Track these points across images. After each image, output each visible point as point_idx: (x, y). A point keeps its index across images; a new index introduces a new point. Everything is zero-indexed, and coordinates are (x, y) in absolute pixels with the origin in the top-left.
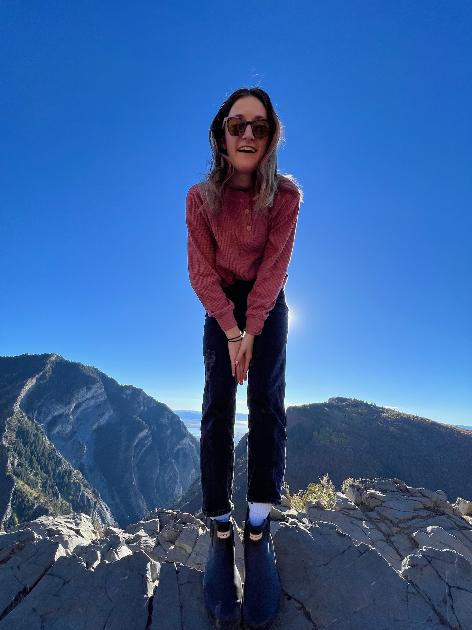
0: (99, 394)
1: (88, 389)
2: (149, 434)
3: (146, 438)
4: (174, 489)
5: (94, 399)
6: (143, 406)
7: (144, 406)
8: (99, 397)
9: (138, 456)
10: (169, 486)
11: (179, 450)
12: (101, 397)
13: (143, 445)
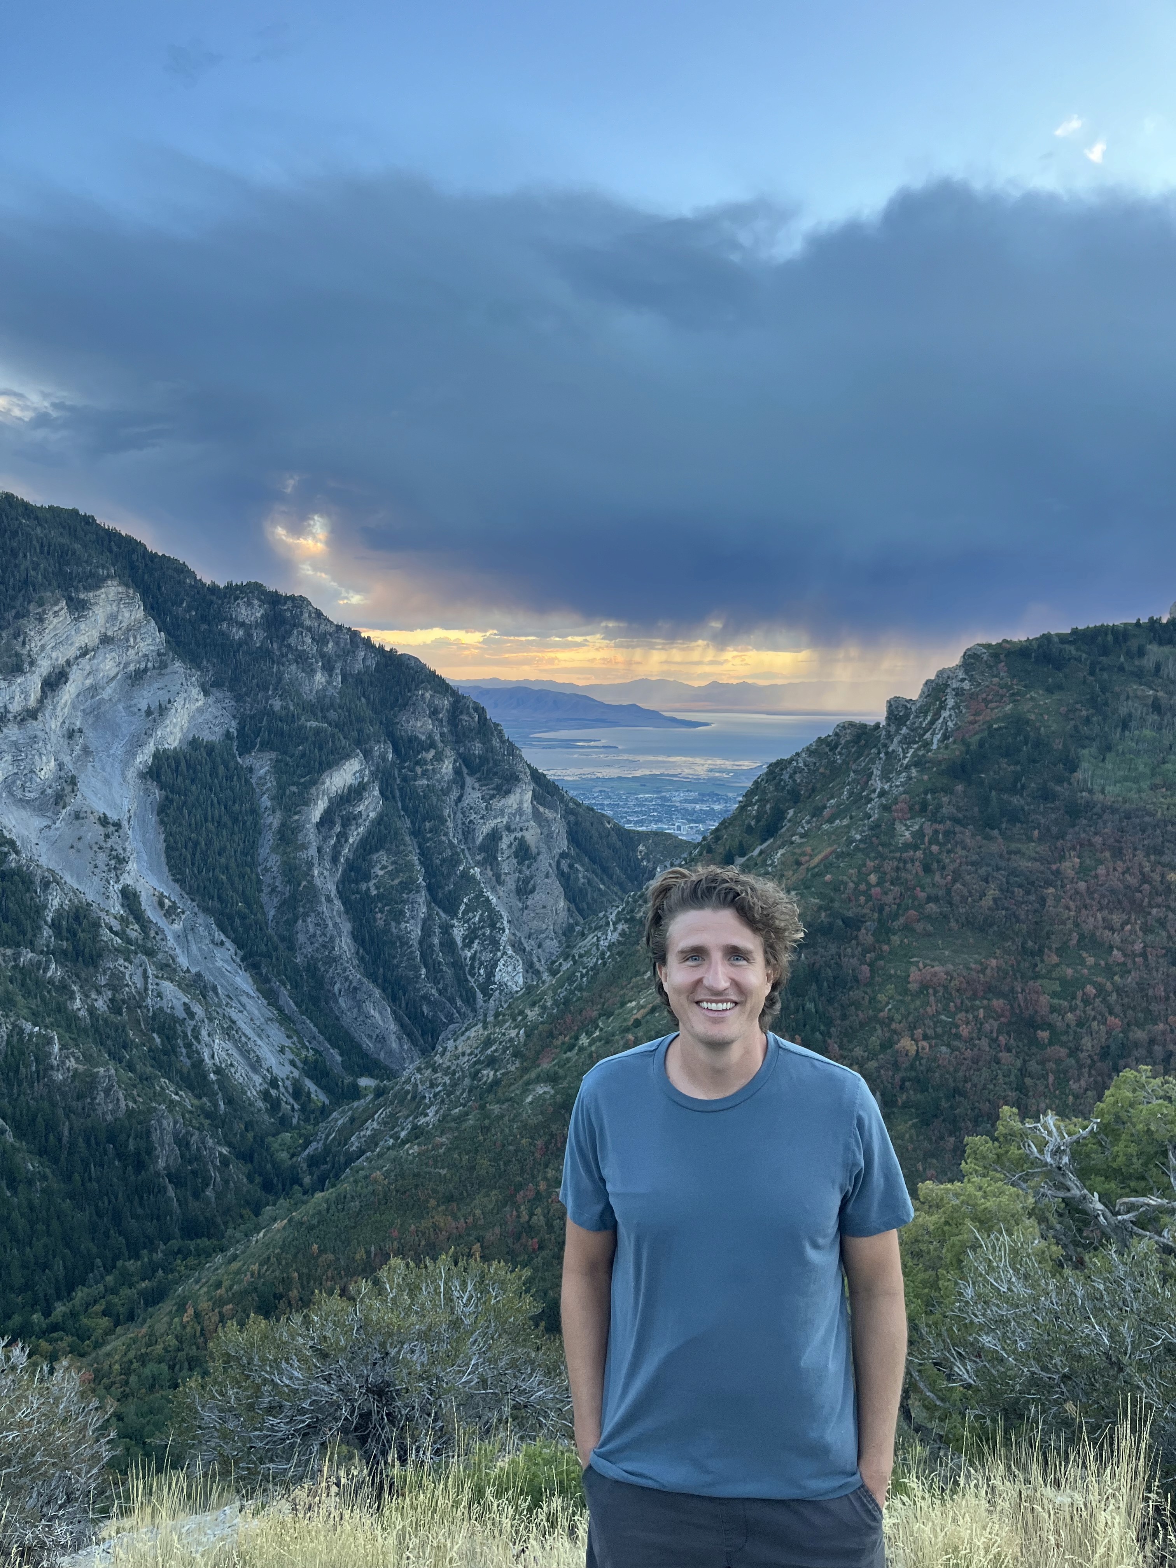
0: (129, 630)
1: (79, 608)
2: (366, 779)
3: (354, 793)
4: (495, 965)
5: (111, 651)
6: (323, 667)
7: (328, 668)
8: (132, 640)
9: (335, 860)
10: (473, 958)
11: (494, 836)
12: (138, 640)
13: (349, 820)
